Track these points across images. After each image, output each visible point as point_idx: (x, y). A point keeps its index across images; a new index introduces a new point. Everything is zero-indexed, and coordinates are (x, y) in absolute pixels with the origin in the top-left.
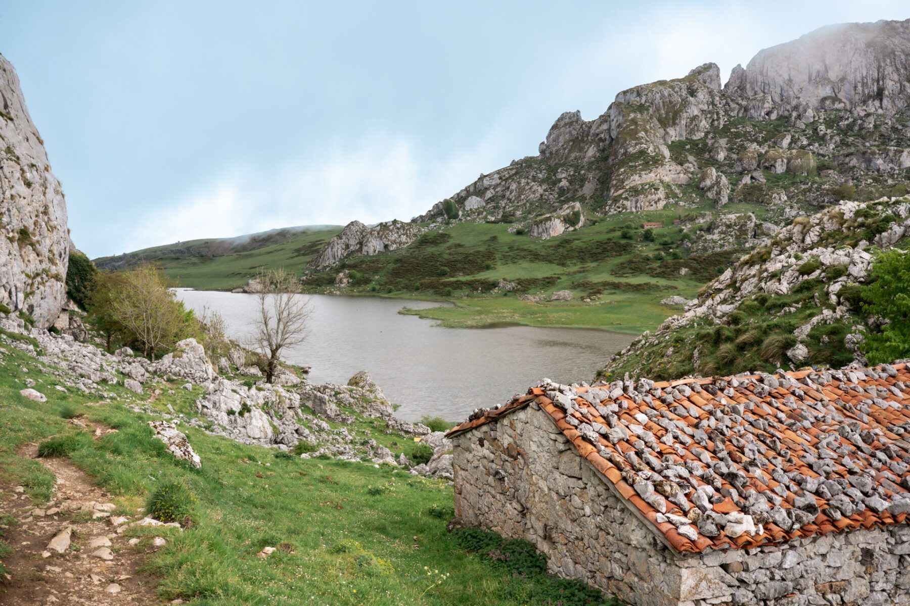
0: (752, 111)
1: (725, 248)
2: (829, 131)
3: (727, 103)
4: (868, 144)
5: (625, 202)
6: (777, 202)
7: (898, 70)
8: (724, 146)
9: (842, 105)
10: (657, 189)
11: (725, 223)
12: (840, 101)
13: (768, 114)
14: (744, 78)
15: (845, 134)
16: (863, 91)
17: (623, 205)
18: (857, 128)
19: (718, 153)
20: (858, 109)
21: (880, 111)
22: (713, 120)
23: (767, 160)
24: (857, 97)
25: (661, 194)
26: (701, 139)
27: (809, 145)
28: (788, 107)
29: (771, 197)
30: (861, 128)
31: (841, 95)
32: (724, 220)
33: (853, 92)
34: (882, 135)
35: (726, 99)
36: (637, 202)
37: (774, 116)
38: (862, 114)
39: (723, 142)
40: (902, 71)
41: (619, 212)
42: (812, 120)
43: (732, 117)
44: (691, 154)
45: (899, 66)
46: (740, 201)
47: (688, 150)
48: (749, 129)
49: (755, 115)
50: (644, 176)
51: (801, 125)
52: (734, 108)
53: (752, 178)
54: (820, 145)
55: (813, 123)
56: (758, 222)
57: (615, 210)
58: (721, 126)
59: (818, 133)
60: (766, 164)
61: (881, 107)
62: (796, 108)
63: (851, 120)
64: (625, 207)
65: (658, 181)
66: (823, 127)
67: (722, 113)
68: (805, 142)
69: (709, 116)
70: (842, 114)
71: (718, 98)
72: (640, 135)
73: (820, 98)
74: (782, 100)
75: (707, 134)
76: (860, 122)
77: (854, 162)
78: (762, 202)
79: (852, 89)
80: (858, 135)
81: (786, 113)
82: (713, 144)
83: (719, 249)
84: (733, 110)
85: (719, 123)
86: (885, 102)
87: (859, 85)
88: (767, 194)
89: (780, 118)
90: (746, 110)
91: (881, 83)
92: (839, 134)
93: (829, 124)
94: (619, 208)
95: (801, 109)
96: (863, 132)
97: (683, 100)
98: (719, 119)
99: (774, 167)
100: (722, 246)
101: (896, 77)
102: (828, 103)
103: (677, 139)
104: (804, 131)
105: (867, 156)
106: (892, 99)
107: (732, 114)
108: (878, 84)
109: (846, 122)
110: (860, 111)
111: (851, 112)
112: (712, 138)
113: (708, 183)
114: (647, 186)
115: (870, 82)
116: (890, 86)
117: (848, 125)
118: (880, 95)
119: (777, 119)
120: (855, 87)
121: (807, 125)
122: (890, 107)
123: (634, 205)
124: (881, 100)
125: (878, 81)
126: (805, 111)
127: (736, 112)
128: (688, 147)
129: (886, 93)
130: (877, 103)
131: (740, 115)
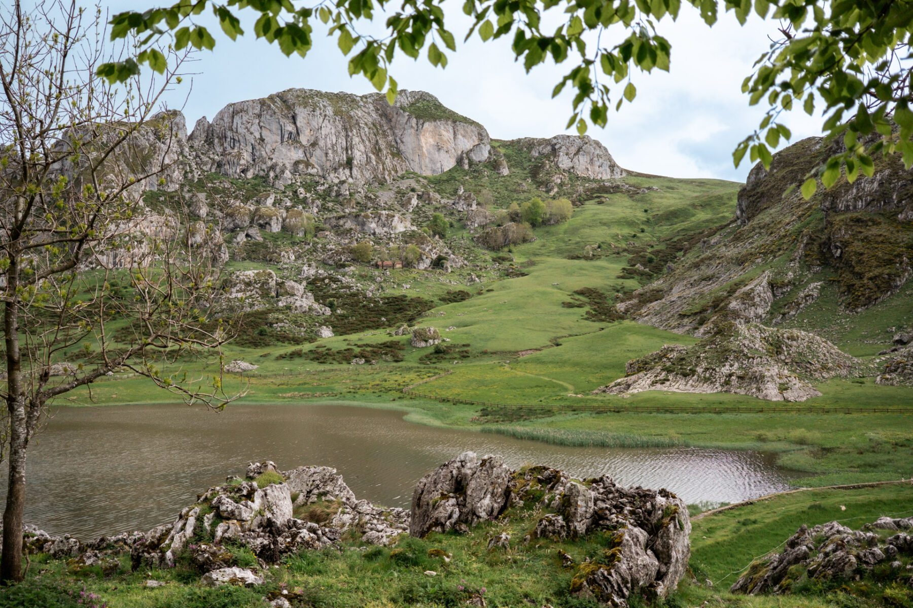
0: (227, 167)
1: (256, 308)
2: (308, 195)
3: (197, 156)
4: (347, 211)
5: (100, 257)
6: (287, 261)
7: (363, 140)
8: (204, 200)
9: (315, 170)
10: (141, 242)
11: (243, 280)
12: (313, 167)
13: (243, 171)
14: (210, 132)
15: (324, 199)
16: (334, 159)
17: (97, 259)
18: (334, 194)
19: (200, 208)
20: (332, 175)
21: (350, 180)
22: (186, 172)
23: (261, 217)
24: (328, 164)
25: (145, 248)
26: (176, 191)
27: (293, 206)
28: (264, 167)
29: (280, 255)
30: (338, 194)
31: (313, 160)
32: (241, 277)
33: (324, 159)
34: (358, 203)
35: (195, 151)
36: (115, 257)
37: (250, 175)
38: (336, 181)
39: (202, 196)
40: (367, 143)
41: (92, 268)
42: (290, 182)
43: (204, 171)
44: (167, 207)
45: (365, 138)
46: (244, 259)
47: (163, 202)
48: (227, 185)
49: (230, 172)
50: (122, 226)
51: (280, 184)
52: (207, 162)
53: (247, 236)
54: (304, 208)
55: (291, 185)
56: (280, 281)
57: (87, 266)
58: (196, 180)
59: (298, 196)
60: (261, 222)
61: (351, 176)
62: (273, 168)
63: (326, 186)
64: (99, 263)
65: (139, 233)
66: (302, 190)
67: (194, 166)
68: (289, 204)
69: (181, 167)
70: (317, 179)
71: (187, 149)
72: (109, 177)
73: (293, 162)
74: (254, 160)
75: (182, 186)
76: (336, 188)
77: (349, 224)
78: (271, 260)
79: (324, 155)
80: (336, 202)
81: (262, 173)
82: (191, 198)
83: (249, 309)
84: (205, 164)
85: (193, 176)
86: (355, 171)
87: (330, 152)
88: (274, 252)
89: (256, 177)
90: (220, 165)
91: (350, 152)
92: (318, 199)
93: (308, 187)
94: (91, 263)
95: (278, 170)
96: (341, 199)
97: (151, 145)
98: (192, 171)
99: (270, 225)
100: (252, 305)
101: (362, 148)
102: (301, 166)
103: (147, 189)
104: (284, 192)
105: (360, 219)
106: (360, 167)
107: (204, 168)
108: (347, 153)
109: (322, 188)
110: (333, 178)
111: (324, 177)
112: (189, 191)
113: (199, 239)
114: (127, 238)
115: (339, 150)
116: (358, 156)
117: (324, 191)
118: (349, 163)
119: (253, 178)
120: (327, 154)
121: (286, 187)
122: (359, 177)
123: (111, 260)
124: (351, 169)
125: (347, 149)
126: (283, 172)
127: (209, 166)
128: (162, 199)
129: (355, 162)
130: (347, 172)
131: (213, 171)
